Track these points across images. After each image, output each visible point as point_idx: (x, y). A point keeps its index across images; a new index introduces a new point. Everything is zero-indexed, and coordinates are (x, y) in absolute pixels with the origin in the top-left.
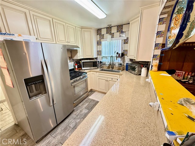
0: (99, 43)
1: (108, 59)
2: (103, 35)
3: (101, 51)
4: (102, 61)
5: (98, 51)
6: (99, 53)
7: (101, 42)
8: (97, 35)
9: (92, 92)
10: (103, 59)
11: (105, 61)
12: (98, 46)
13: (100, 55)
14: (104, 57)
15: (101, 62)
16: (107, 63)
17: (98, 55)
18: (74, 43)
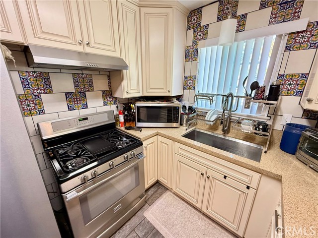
0: (191, 55)
1: (214, 102)
2: (207, 27)
3: (195, 77)
4: (194, 106)
5: (185, 78)
6: (189, 82)
7: (197, 51)
8: (188, 29)
9: (160, 191)
10: (200, 101)
11: (204, 107)
12: (188, 64)
13: (189, 89)
14: (202, 95)
15: (191, 108)
16: (211, 117)
17: (185, 88)
18: (112, 48)
